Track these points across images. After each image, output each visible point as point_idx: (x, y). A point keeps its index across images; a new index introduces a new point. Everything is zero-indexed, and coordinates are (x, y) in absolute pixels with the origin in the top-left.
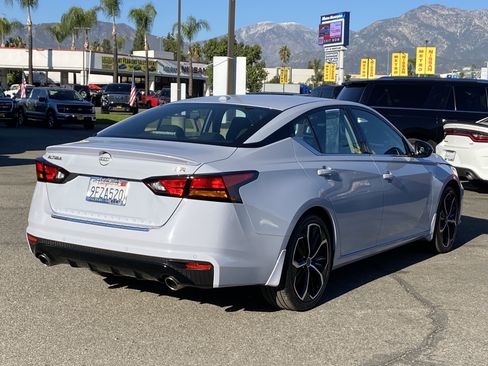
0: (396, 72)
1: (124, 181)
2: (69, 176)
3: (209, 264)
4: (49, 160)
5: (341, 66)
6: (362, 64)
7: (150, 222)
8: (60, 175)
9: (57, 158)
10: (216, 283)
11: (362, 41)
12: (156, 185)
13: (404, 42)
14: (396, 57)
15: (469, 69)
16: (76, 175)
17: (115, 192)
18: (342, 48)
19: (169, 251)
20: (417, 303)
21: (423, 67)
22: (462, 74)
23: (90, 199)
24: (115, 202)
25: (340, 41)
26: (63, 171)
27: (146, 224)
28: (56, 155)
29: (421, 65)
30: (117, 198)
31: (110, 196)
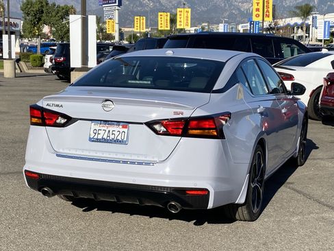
0: (161, 27)
1: (126, 124)
2: (69, 120)
3: (206, 190)
4: (48, 107)
5: (117, 22)
6: (136, 20)
7: (153, 158)
8: (61, 120)
9: (58, 106)
10: (210, 205)
11: (127, 3)
12: (157, 127)
13: (158, 4)
14: (161, 15)
15: (206, 24)
16: (76, 120)
17: (117, 134)
18: (117, 8)
19: (167, 181)
20: (326, 208)
21: (182, 23)
22: (203, 28)
23: (91, 140)
24: (117, 141)
25: (115, 3)
26: (64, 116)
27: (149, 159)
28: (57, 103)
29: (180, 22)
30: (119, 138)
31: (112, 137)
